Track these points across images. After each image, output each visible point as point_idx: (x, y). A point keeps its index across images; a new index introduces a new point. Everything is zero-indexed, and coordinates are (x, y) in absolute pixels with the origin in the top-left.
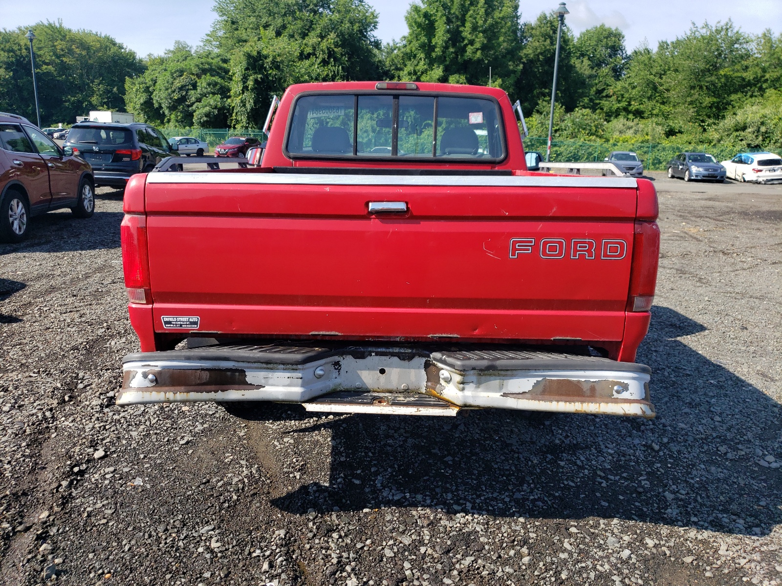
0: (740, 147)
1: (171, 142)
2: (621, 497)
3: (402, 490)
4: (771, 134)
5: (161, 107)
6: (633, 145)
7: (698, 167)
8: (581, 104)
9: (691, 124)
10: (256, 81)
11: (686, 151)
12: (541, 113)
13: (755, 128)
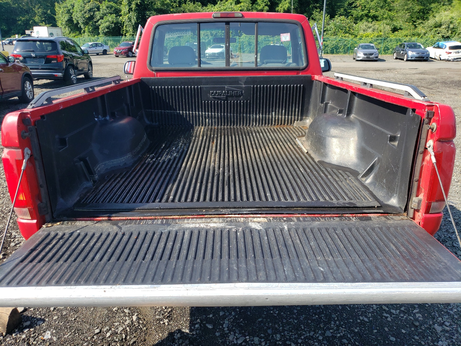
0: (438, 38)
1: (83, 48)
2: (404, 331)
3: (243, 333)
4: (456, 29)
5: (78, 23)
6: (372, 38)
7: (413, 52)
8: (339, 13)
9: (407, 23)
10: (137, 4)
11: (405, 42)
12: (315, 20)
13: (447, 26)
